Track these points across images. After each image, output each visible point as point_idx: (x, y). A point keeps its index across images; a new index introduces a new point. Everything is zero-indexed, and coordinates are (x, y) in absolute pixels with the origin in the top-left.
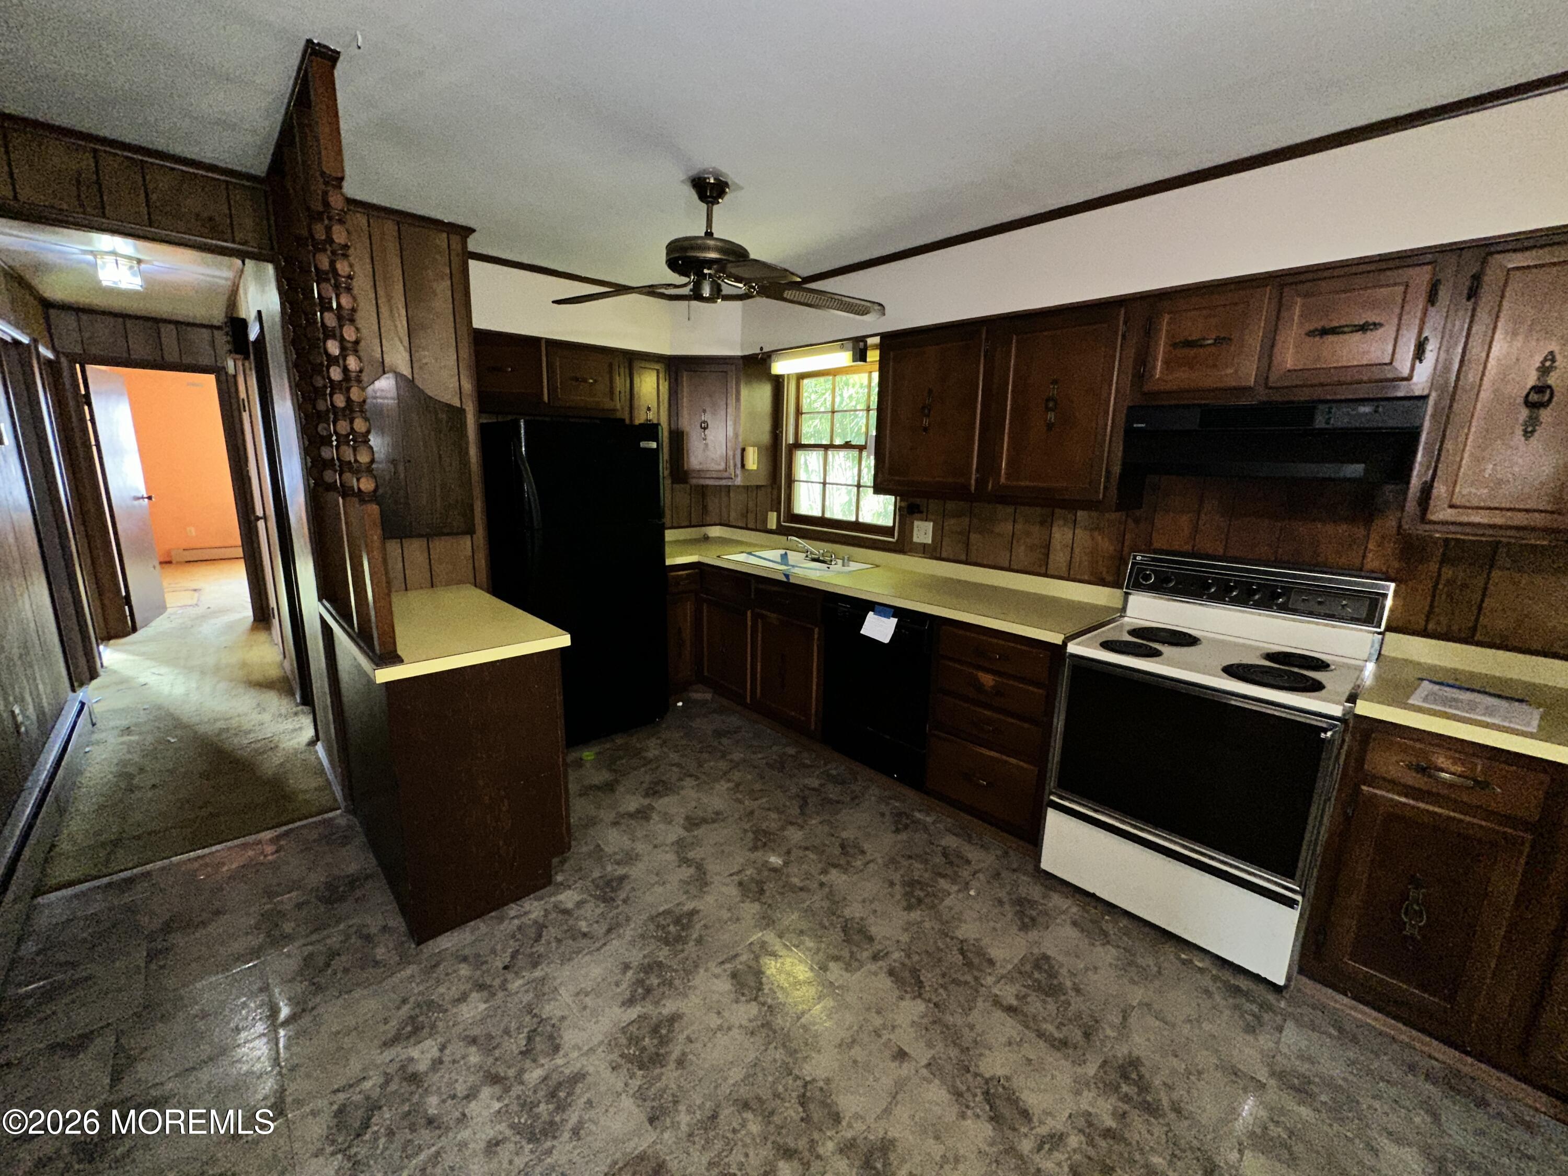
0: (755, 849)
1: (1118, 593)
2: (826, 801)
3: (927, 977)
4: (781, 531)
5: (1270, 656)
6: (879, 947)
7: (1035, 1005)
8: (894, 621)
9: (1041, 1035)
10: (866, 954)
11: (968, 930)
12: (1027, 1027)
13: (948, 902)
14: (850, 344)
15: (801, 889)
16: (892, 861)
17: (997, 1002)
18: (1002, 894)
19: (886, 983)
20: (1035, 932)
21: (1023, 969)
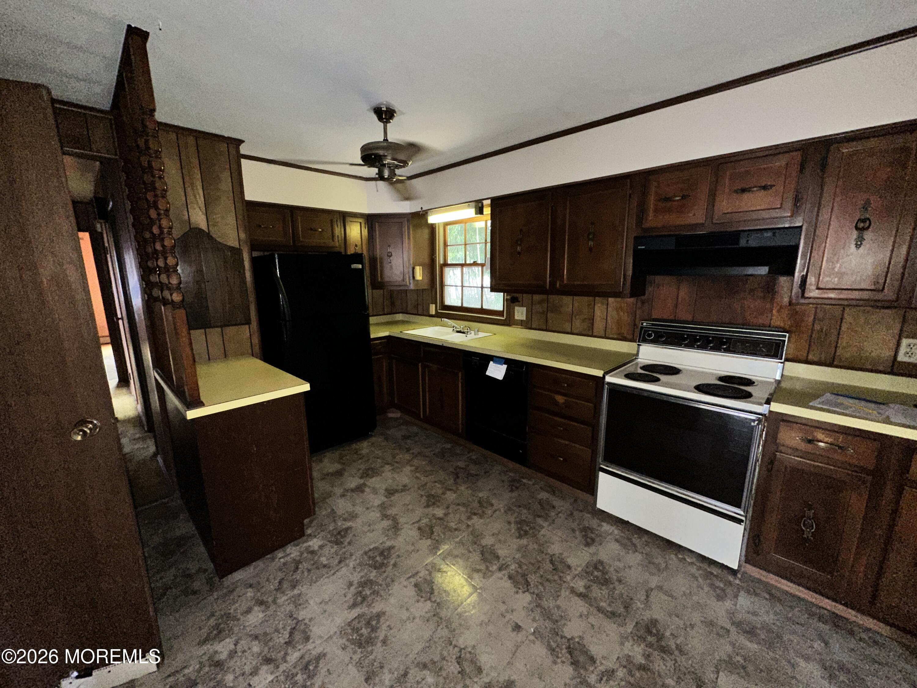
0: (428, 506)
1: (635, 345)
2: (469, 475)
3: (533, 579)
4: (438, 315)
5: (721, 379)
6: (504, 562)
7: (597, 592)
8: (505, 367)
9: (600, 610)
10: (495, 567)
11: (556, 548)
12: (591, 605)
13: (543, 532)
14: (473, 204)
15: (456, 530)
16: (509, 510)
17: (573, 591)
18: (575, 525)
19: (508, 584)
20: (594, 547)
21: (588, 570)
